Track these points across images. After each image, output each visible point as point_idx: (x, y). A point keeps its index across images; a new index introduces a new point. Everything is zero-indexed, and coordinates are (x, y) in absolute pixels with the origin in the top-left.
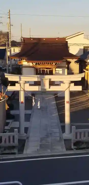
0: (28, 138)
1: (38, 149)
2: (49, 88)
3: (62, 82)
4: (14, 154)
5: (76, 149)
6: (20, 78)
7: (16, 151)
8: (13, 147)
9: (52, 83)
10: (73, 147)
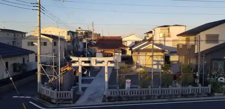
0: (83, 94)
1: (85, 101)
2: (96, 64)
3: (103, 61)
4: (70, 103)
5: (108, 101)
6: (79, 59)
7: (71, 102)
8: (70, 100)
9: (97, 62)
10: (107, 100)
